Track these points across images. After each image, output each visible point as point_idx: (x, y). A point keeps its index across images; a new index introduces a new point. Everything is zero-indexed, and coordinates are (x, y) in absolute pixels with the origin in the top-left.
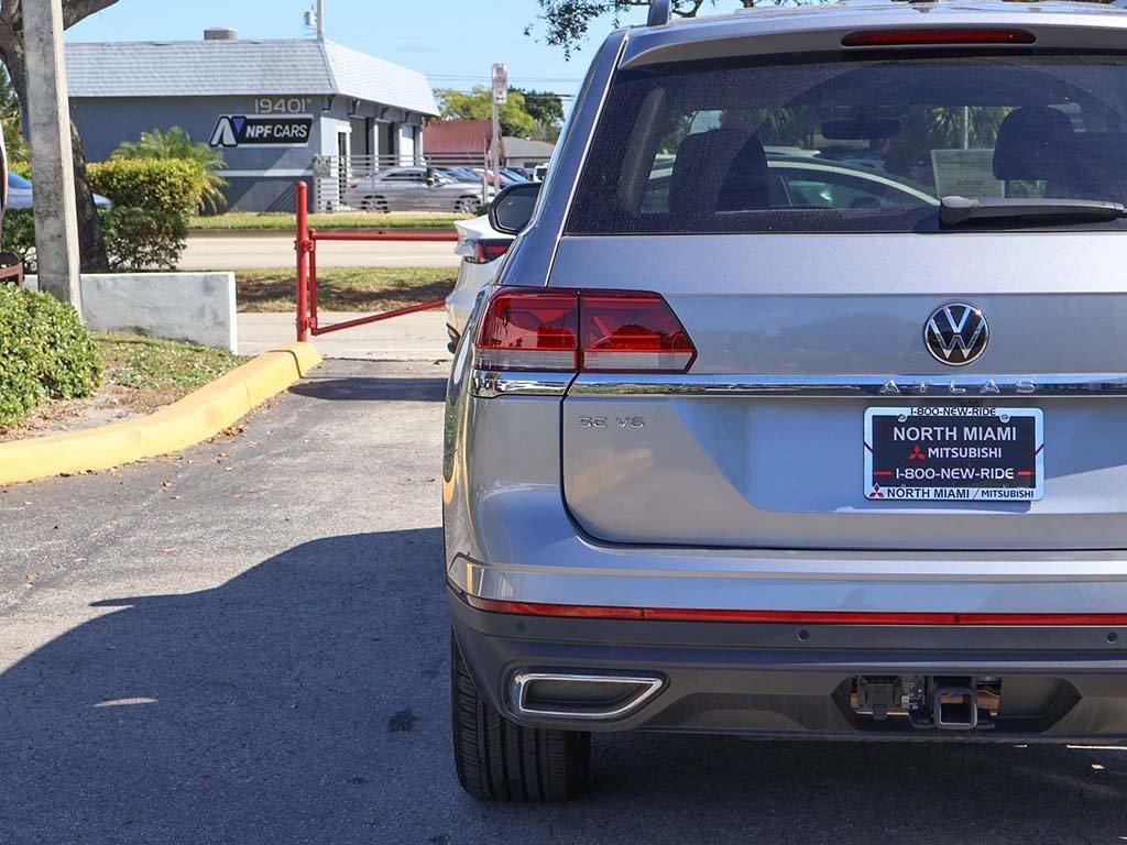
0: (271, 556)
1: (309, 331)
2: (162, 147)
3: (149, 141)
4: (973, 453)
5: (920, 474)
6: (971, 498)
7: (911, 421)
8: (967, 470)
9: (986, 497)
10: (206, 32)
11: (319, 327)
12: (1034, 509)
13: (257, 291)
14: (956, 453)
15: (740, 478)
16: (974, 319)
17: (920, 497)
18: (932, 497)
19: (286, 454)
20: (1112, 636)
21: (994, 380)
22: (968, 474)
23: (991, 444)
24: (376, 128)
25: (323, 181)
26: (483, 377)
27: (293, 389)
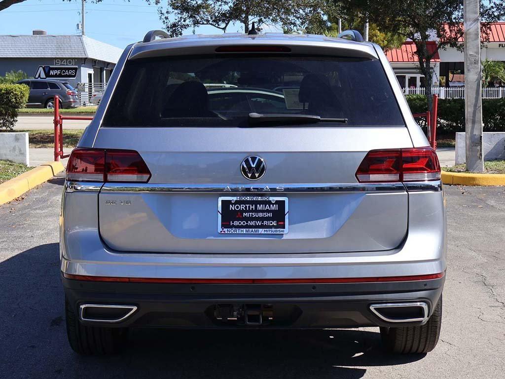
0: (22, 252)
1: (59, 157)
2: (15, 78)
3: (10, 76)
4: (261, 215)
5: (240, 223)
6: (260, 233)
7: (237, 202)
8: (259, 222)
9: (265, 233)
10: (33, 31)
11: (64, 155)
12: (285, 237)
13: (47, 139)
14: (254, 215)
15: (168, 225)
16: (260, 162)
17: (240, 233)
18: (244, 232)
19: (39, 209)
20: (314, 288)
21: (267, 187)
22: (259, 223)
23: (268, 211)
24: (105, 71)
25: (82, 93)
26: (68, 184)
27: (49, 181)
